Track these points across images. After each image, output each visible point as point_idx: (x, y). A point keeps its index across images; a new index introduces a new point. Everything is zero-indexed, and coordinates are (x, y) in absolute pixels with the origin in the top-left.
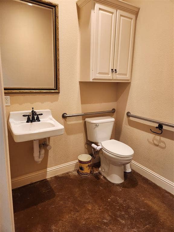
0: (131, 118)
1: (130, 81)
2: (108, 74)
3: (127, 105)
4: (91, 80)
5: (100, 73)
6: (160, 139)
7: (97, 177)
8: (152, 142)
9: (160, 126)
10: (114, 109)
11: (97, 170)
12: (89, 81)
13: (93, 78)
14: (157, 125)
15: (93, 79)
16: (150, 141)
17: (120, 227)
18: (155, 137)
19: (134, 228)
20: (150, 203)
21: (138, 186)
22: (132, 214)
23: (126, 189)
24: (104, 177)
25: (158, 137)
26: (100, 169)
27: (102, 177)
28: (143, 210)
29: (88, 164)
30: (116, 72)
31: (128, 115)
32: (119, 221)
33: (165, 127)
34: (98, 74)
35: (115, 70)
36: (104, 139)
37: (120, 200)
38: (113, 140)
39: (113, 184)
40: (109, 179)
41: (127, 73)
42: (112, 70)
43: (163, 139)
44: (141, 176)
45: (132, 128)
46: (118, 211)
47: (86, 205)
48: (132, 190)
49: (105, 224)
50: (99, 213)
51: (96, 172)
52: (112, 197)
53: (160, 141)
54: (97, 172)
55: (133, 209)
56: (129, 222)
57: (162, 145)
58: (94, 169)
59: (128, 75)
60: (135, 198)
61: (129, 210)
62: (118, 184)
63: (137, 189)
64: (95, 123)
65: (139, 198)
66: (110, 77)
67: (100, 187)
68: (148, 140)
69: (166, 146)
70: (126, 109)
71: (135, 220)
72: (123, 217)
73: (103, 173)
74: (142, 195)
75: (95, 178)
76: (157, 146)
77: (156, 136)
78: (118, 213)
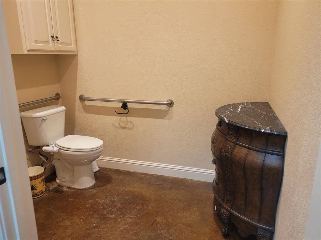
0: (87, 103)
1: (76, 52)
2: (48, 42)
3: (77, 86)
4: (26, 53)
5: (36, 42)
6: (127, 119)
7: (58, 190)
8: (118, 125)
9: (125, 106)
10: (57, 95)
11: (54, 184)
12: (23, 53)
13: (28, 49)
14: (121, 105)
15: (28, 51)
16: (116, 124)
17: (112, 221)
18: (120, 119)
19: (126, 214)
20: (131, 189)
21: (113, 180)
22: (119, 205)
23: (102, 187)
24: (69, 188)
25: (124, 118)
26: (58, 181)
27: (65, 189)
28: (127, 197)
29: (41, 178)
30: (58, 41)
31: (82, 99)
32: (109, 217)
33: (129, 106)
34: (34, 43)
35: (57, 37)
36: (58, 138)
37: (100, 200)
38: (70, 136)
39: (84, 189)
40: (76, 186)
41: (71, 42)
42: (52, 37)
43: (130, 119)
44: (112, 170)
45: (90, 115)
46: (104, 210)
47: (61, 223)
48: (109, 186)
49: (95, 227)
50: (82, 222)
51: (52, 186)
52: (90, 202)
53: (127, 122)
54: (54, 186)
55: (118, 201)
56: (120, 213)
57: (129, 126)
58: (49, 184)
59: (73, 44)
60: (116, 191)
61: (114, 204)
62: (91, 187)
63: (114, 183)
64: (40, 116)
65: (120, 190)
66: (50, 47)
67: (69, 199)
68: (113, 124)
69: (134, 126)
70: (77, 91)
71: (124, 209)
72: (111, 213)
73: (64, 184)
74: (121, 186)
75: (56, 194)
76: (124, 128)
77: (122, 117)
78: (105, 212)
